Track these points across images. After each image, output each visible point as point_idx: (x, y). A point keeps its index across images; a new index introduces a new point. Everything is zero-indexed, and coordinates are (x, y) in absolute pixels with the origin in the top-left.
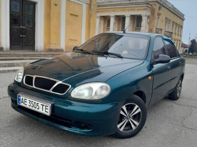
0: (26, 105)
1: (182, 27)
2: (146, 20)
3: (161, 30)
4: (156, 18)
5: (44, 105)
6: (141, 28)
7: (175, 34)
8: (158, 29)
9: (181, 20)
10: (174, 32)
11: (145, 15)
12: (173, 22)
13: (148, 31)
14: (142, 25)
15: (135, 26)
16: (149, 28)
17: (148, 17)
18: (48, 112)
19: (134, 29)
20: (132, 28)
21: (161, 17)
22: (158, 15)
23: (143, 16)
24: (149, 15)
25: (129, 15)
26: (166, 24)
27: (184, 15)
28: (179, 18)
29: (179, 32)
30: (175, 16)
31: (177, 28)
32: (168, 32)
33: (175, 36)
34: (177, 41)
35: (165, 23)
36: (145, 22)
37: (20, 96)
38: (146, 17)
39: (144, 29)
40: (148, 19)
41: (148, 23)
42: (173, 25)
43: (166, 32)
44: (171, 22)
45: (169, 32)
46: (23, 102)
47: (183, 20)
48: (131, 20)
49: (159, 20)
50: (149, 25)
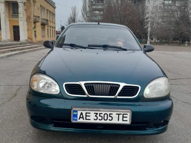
0: (90, 120)
1: (54, 15)
2: (22, 6)
3: (39, 17)
4: (32, 5)
5: (121, 114)
6: (19, 15)
7: (50, 21)
8: (36, 16)
9: (53, 8)
10: (49, 19)
11: (21, 1)
12: (47, 9)
13: (26, 18)
14: (19, 12)
15: (11, 12)
16: (27, 15)
17: (25, 4)
18: (127, 121)
19: (11, 15)
20: (8, 15)
21: (36, 4)
22: (33, 2)
23: (19, 2)
24: (25, 2)
25: (4, 1)
26: (41, 12)
27: (55, 3)
28: (51, 7)
29: (53, 20)
30: (48, 4)
31: (51, 16)
32: (44, 19)
33: (50, 23)
34: (53, 28)
35: (40, 10)
36: (22, 9)
37: (77, 111)
38: (22, 3)
39: (22, 16)
40: (24, 6)
41: (25, 10)
42: (47, 12)
43: (43, 19)
44: (46, 10)
45: (46, 20)
46: (83, 118)
47: (55, 8)
48: (6, 7)
49: (35, 7)
50: (26, 12)
